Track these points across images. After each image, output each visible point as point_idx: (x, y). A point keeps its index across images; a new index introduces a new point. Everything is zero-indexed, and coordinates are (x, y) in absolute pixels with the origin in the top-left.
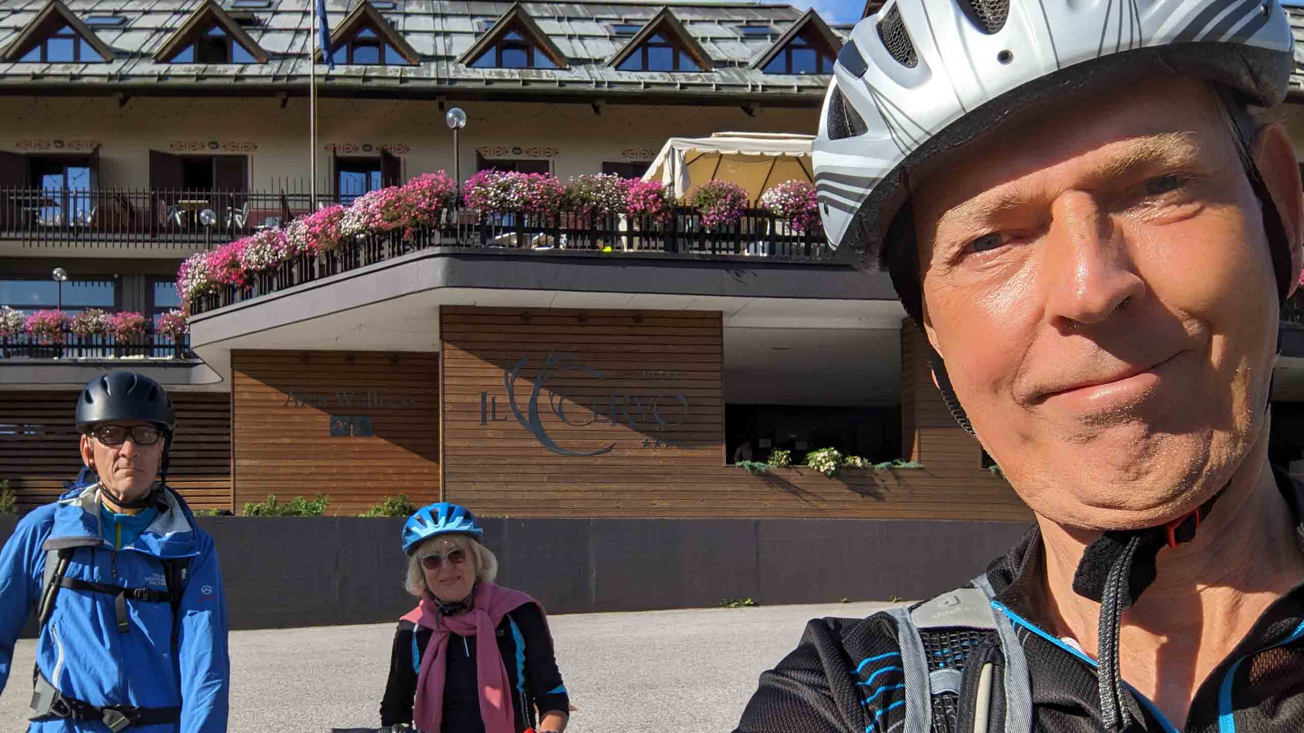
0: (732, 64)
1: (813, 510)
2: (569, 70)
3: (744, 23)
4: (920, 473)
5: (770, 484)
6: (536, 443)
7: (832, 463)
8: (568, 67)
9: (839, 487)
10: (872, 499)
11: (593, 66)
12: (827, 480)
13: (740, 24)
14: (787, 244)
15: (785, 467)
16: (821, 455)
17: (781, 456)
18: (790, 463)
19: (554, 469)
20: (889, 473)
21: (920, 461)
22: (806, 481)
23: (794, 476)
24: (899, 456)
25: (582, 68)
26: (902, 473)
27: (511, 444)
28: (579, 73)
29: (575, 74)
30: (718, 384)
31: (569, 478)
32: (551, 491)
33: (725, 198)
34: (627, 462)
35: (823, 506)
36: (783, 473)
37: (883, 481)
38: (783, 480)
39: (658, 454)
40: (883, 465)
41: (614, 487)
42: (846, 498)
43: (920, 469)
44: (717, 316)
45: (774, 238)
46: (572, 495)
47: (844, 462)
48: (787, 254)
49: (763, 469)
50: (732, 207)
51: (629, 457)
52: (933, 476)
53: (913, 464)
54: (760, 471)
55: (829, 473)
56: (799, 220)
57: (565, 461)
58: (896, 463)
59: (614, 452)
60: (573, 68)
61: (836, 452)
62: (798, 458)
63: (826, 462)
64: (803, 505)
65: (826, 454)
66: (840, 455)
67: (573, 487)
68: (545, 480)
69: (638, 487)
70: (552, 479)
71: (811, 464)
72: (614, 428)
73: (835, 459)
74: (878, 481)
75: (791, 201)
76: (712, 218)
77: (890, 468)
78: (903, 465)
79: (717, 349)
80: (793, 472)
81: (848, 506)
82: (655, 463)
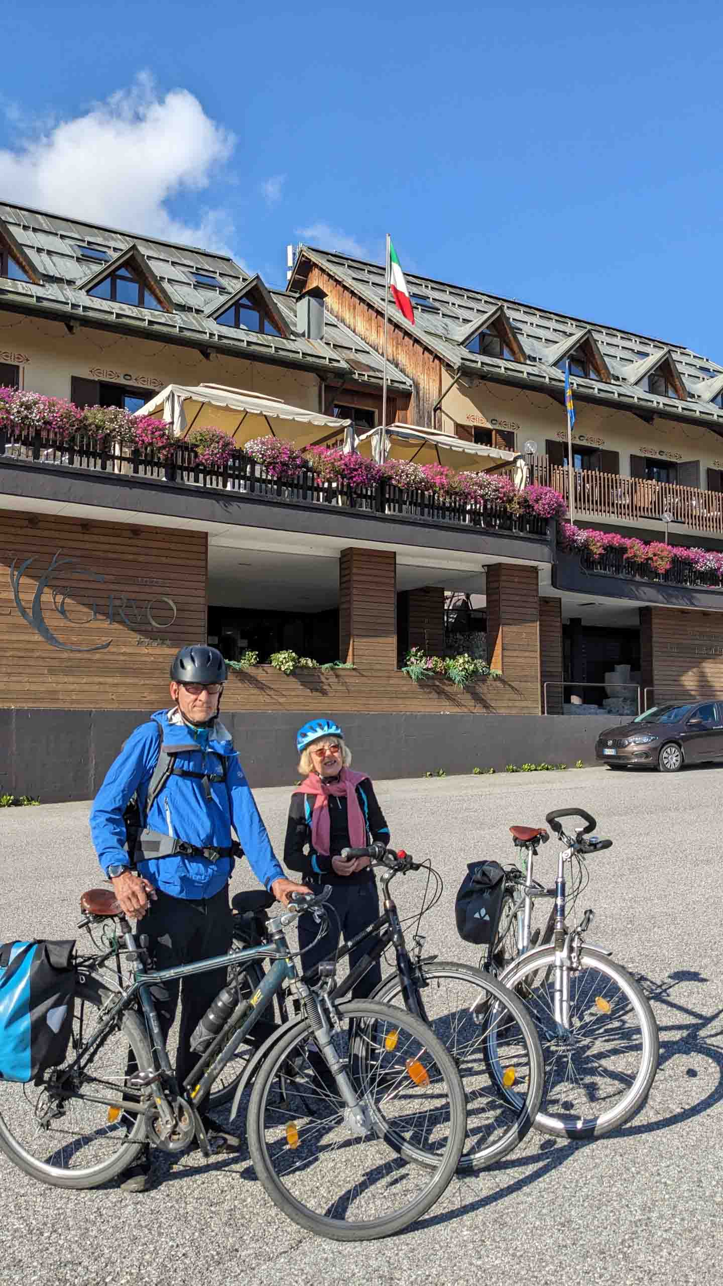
0: (190, 309)
1: (274, 704)
2: (43, 286)
3: (194, 270)
4: (354, 673)
5: (242, 680)
6: (37, 638)
7: (291, 664)
8: (41, 283)
9: (294, 684)
10: (318, 694)
11: (66, 286)
12: (285, 678)
13: (191, 270)
14: (264, 486)
15: (254, 665)
16: (282, 656)
17: (251, 656)
18: (258, 662)
19: (56, 663)
20: (331, 673)
21: (354, 664)
22: (270, 679)
23: (260, 673)
24: (338, 659)
25: (55, 285)
26: (341, 673)
27: (14, 637)
28: (52, 291)
29: (49, 292)
30: (202, 593)
31: (68, 671)
32: (51, 682)
33: (218, 443)
34: (122, 658)
35: (282, 700)
36: (252, 671)
37: (327, 679)
38: (251, 677)
39: (150, 651)
40: (327, 665)
41: (110, 680)
42: (299, 693)
43: (354, 669)
44: (204, 537)
45: (252, 479)
46: (72, 687)
47: (299, 662)
48: (263, 493)
49: (237, 667)
50: (224, 451)
51: (124, 654)
52: (363, 676)
53: (348, 665)
54: (234, 669)
55: (288, 672)
56: (274, 468)
57: (65, 655)
58: (336, 664)
59: (112, 649)
60: (47, 285)
61: (294, 654)
62: (264, 659)
63: (287, 662)
64: (268, 700)
65: (286, 655)
66: (297, 657)
67: (71, 679)
68: (46, 672)
69: (129, 681)
70: (52, 671)
71: (274, 664)
72: (112, 626)
73: (293, 660)
74: (324, 680)
75: (269, 452)
76: (206, 457)
77: (332, 669)
78: (341, 666)
79: (203, 563)
80: (260, 670)
81: (301, 699)
82: (147, 659)
